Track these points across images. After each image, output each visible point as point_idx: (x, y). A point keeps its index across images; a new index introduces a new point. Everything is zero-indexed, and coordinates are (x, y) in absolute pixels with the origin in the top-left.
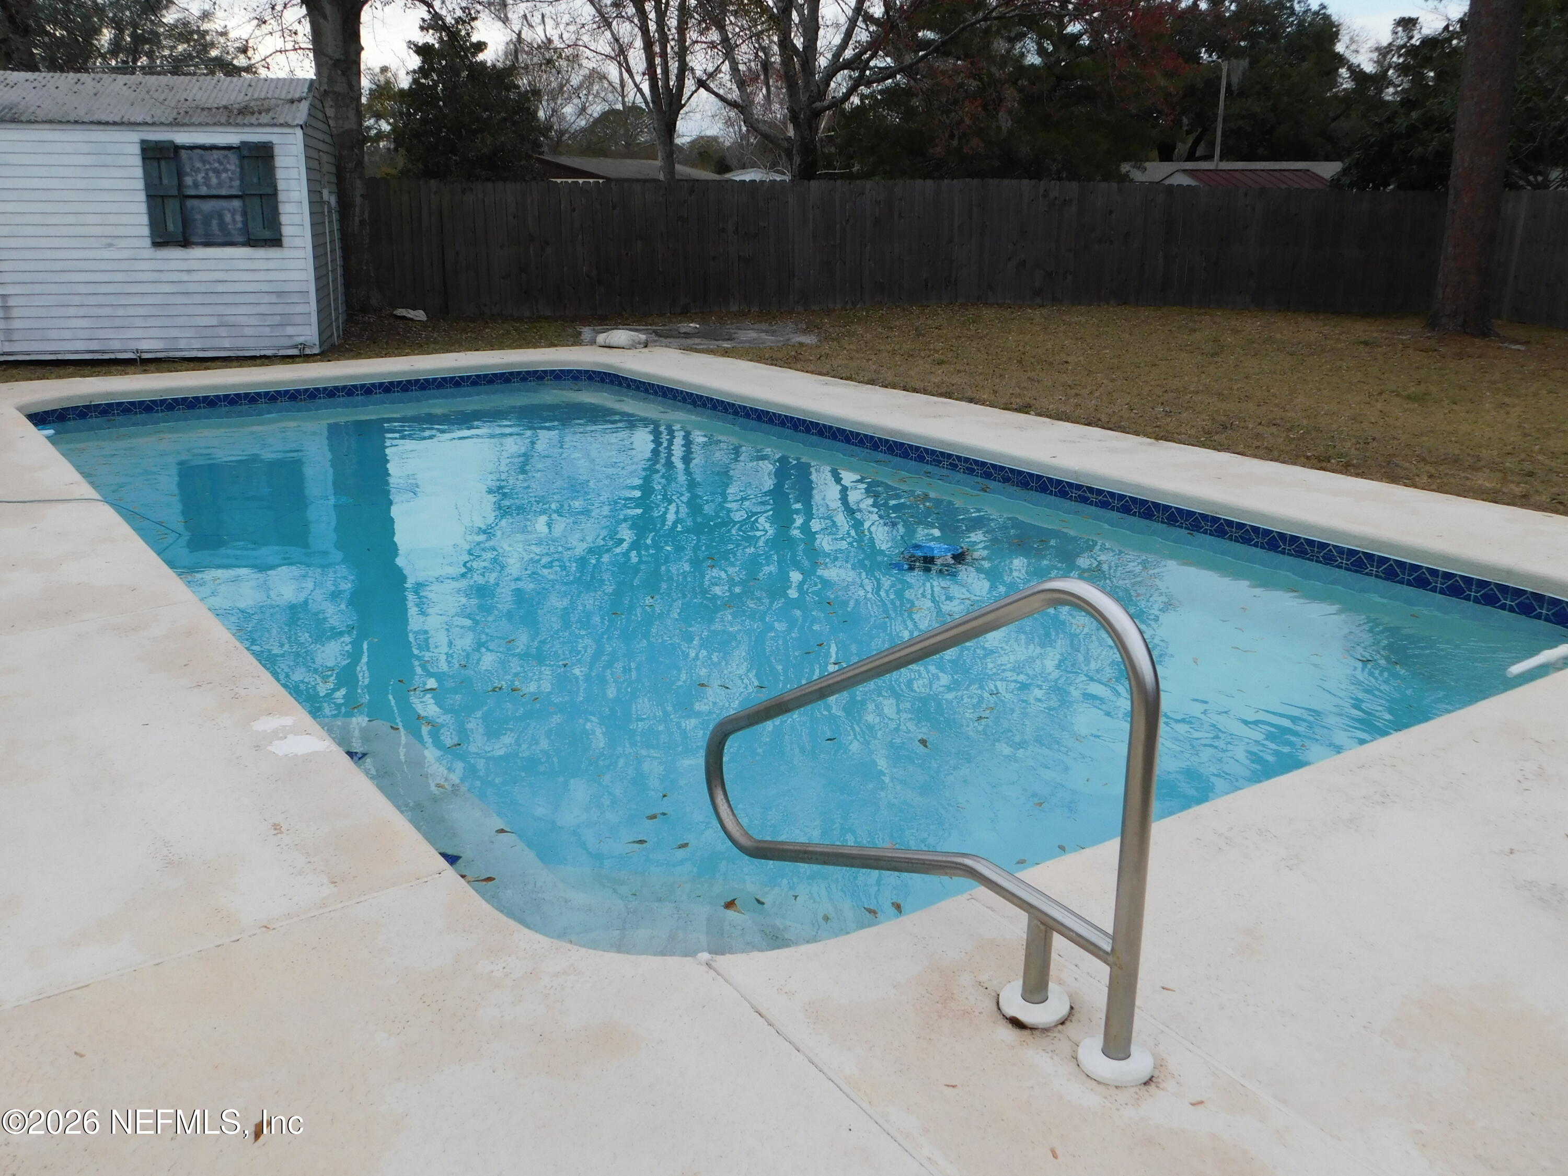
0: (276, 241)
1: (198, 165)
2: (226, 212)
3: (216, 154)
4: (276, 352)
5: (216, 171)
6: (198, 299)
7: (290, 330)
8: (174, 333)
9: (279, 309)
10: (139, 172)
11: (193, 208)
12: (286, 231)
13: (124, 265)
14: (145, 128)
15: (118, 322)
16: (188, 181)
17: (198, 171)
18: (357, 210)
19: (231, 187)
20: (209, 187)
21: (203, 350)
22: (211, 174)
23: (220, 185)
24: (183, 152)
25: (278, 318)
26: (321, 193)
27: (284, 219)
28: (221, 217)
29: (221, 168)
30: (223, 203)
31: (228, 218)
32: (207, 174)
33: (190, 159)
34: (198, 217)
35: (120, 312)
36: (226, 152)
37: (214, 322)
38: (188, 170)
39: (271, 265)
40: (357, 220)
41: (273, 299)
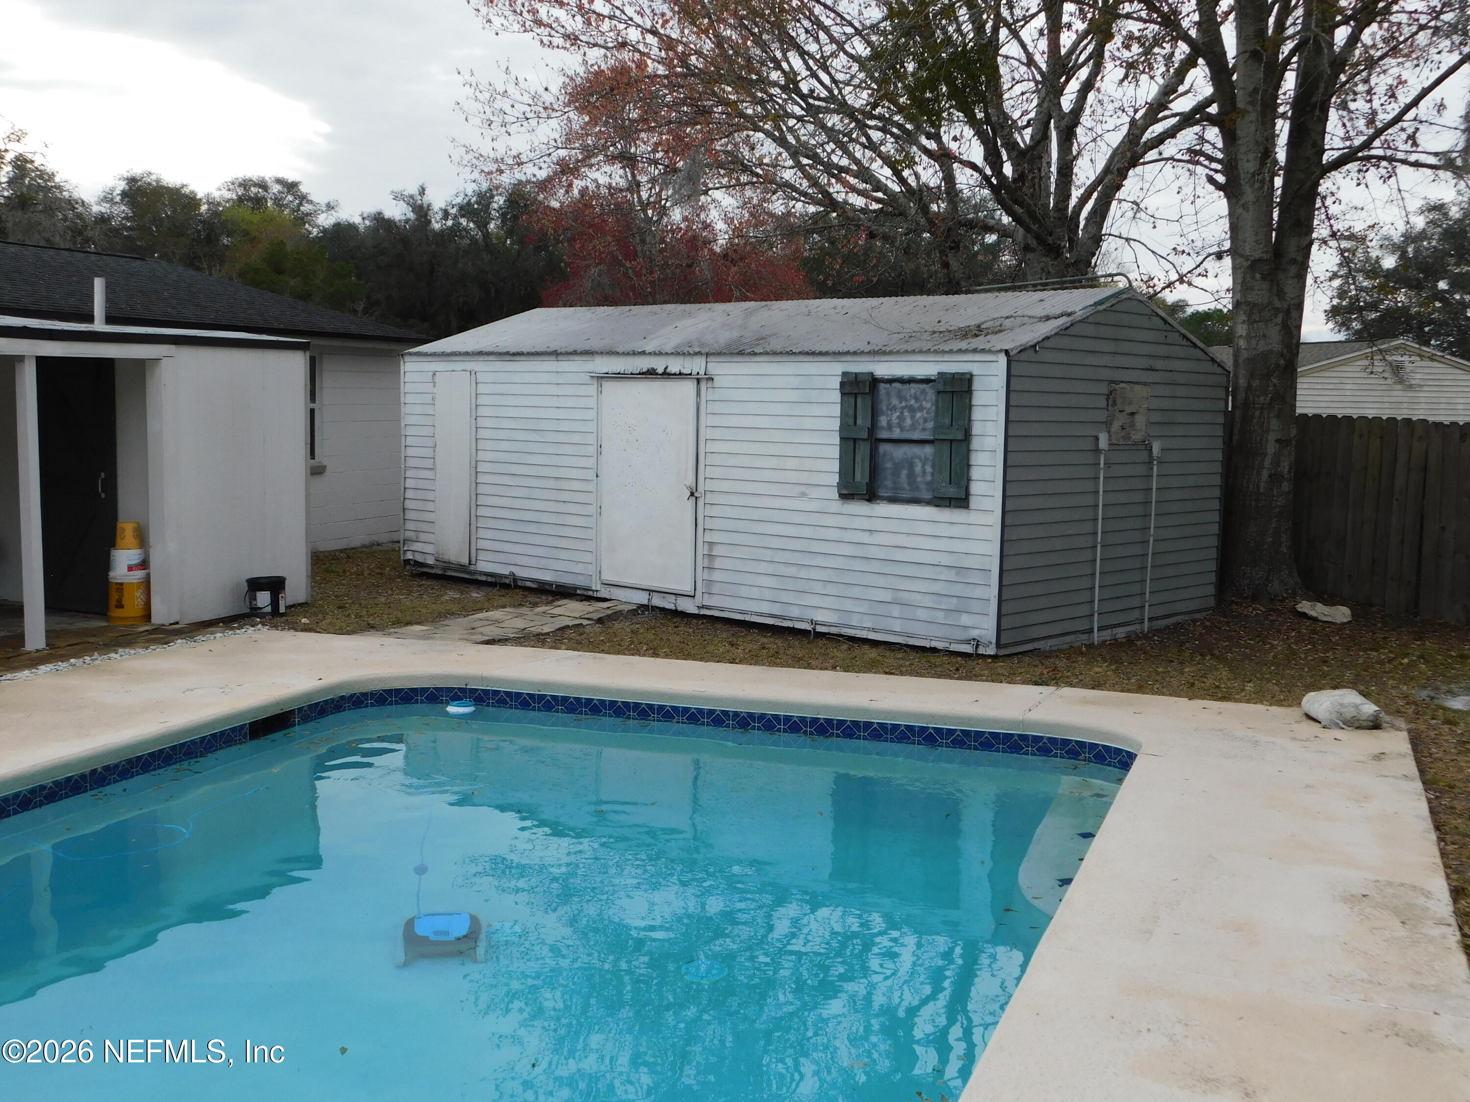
0: (962, 501)
1: (895, 401)
2: (917, 460)
3: (914, 388)
4: (947, 645)
5: (912, 410)
6: (876, 567)
7: (965, 620)
8: (848, 605)
9: (957, 590)
10: (837, 410)
11: (884, 454)
12: (976, 488)
13: (813, 519)
14: (849, 358)
15: (801, 585)
16: (883, 421)
17: (893, 409)
18: (1268, 461)
19: (924, 429)
20: (902, 429)
21: (874, 630)
22: (906, 413)
23: (913, 427)
24: (882, 385)
25: (954, 601)
26: (1097, 438)
27: (975, 473)
28: (911, 465)
29: (916, 405)
30: (916, 450)
31: (918, 469)
32: (902, 413)
33: (888, 394)
34: (889, 465)
35: (803, 574)
36: (924, 386)
37: (887, 596)
38: (884, 408)
39: (955, 531)
40: (1265, 474)
41: (951, 575)
